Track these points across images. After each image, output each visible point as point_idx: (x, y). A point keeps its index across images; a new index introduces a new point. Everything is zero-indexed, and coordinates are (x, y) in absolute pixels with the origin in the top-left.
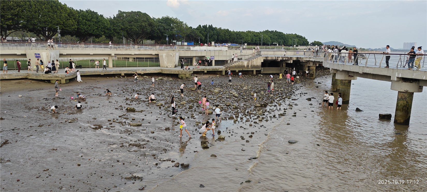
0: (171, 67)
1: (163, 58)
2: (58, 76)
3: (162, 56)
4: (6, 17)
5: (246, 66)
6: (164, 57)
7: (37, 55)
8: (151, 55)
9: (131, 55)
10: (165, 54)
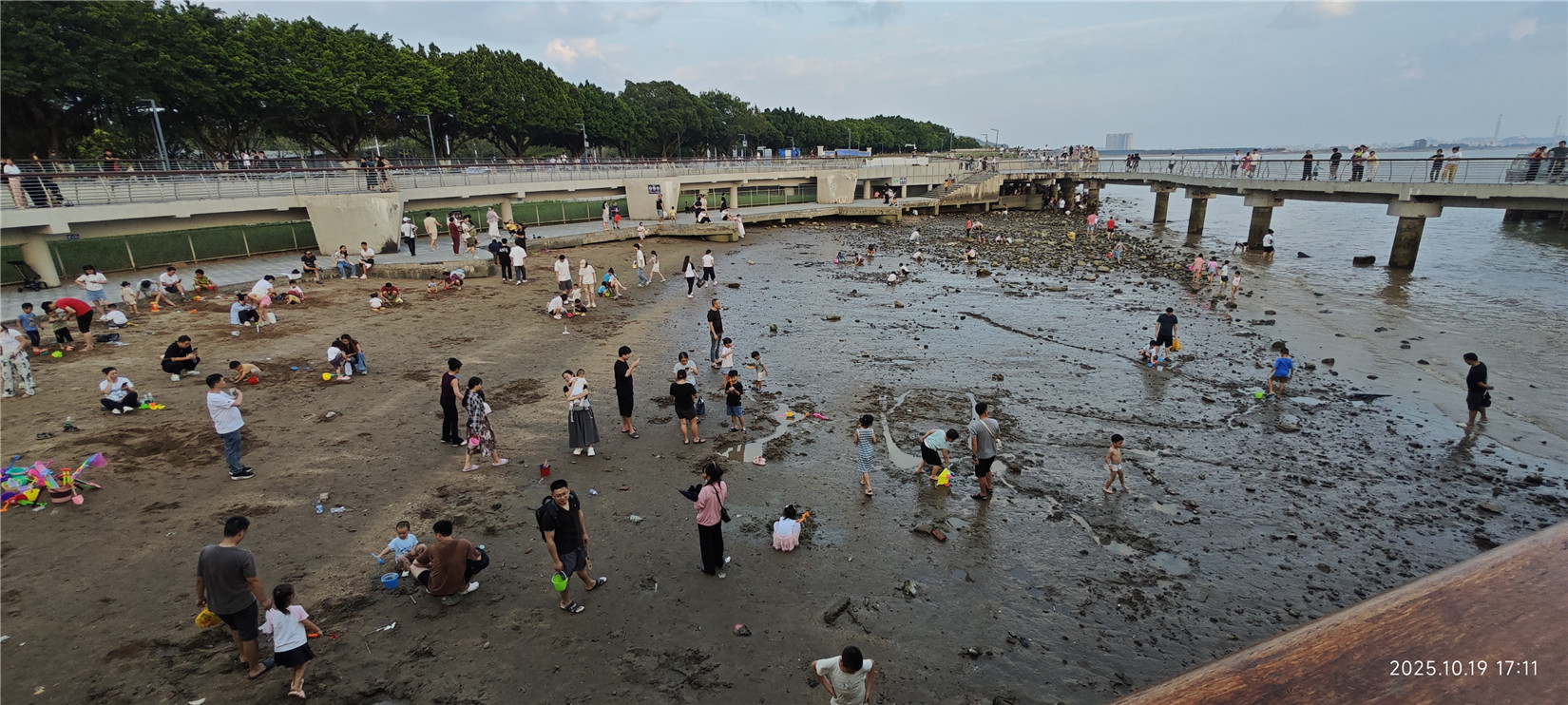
0: (844, 201)
1: (827, 185)
2: (726, 226)
3: (826, 180)
4: (477, 107)
5: (973, 195)
6: (830, 181)
7: (654, 188)
8: (803, 178)
9: (772, 180)
10: (833, 177)
